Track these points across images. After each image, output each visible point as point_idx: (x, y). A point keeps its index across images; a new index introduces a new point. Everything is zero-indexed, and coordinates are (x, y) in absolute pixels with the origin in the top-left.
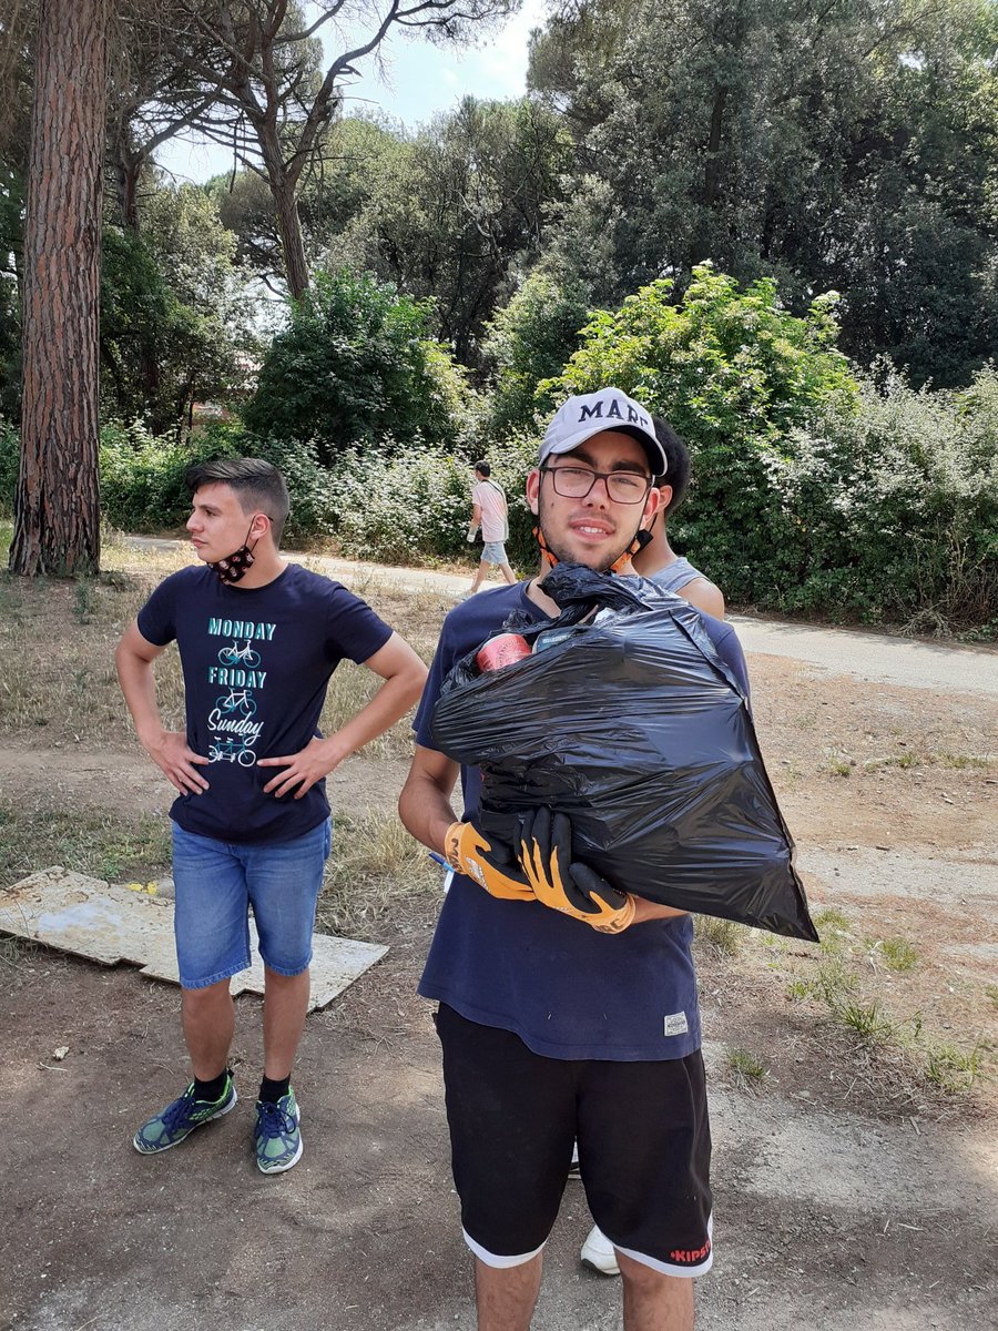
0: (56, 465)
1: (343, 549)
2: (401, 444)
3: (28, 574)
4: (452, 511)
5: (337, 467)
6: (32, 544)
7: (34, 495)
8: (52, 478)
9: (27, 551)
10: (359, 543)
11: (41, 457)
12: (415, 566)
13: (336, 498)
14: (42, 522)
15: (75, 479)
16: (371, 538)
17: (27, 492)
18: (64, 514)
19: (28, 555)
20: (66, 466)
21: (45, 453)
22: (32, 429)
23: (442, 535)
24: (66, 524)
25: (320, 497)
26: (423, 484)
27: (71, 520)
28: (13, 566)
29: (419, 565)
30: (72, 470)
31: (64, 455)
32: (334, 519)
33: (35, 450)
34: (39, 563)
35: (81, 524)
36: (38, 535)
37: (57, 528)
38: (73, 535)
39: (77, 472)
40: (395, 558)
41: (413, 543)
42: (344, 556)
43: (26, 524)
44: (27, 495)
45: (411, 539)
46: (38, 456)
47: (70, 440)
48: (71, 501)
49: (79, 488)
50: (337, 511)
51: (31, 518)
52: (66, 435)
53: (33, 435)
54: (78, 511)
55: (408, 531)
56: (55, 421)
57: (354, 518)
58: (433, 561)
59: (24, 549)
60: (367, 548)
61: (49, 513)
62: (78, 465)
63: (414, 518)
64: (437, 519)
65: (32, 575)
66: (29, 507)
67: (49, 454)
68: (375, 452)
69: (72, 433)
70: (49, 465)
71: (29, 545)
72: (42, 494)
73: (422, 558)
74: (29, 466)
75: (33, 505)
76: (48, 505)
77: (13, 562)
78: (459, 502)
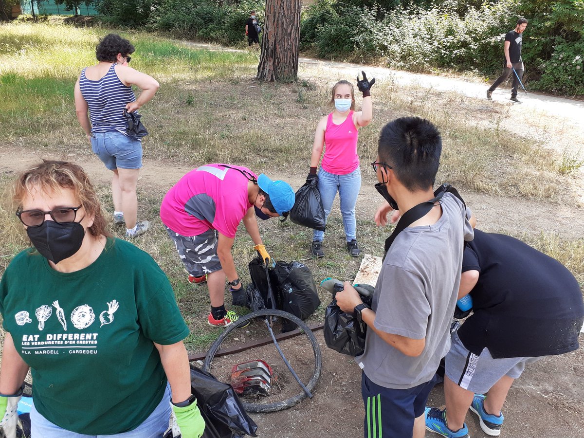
0: (282, 26)
1: (388, 64)
2: (419, 8)
3: (267, 81)
4: (448, 44)
5: (385, 20)
6: (269, 65)
7: (271, 41)
8: (281, 32)
9: (267, 69)
10: (397, 61)
11: (276, 22)
12: (427, 73)
13: (385, 37)
14: (275, 55)
15: (291, 33)
16: (404, 58)
17: (267, 39)
18: (285, 51)
19: (267, 71)
20: (287, 26)
21: (278, 20)
22: (272, 7)
23: (442, 57)
24: (285, 56)
25: (377, 37)
26: (431, 30)
27: (287, 54)
28: (260, 76)
29: (429, 73)
30: (290, 28)
31: (286, 21)
32: (385, 48)
33: (273, 18)
34: (272, 76)
35: (291, 56)
36: (272, 61)
37: (281, 58)
38: (288, 62)
39: (291, 30)
40: (416, 69)
41: (427, 61)
42: (389, 67)
43: (267, 55)
44: (268, 41)
45: (426, 60)
46: (274, 21)
47: (289, 13)
48: (288, 44)
49: (292, 37)
50: (386, 44)
51: (269, 52)
52: (288, 11)
53: (272, 11)
54: (291, 49)
55: (425, 55)
56: (283, 3)
57: (395, 47)
58: (437, 71)
59: (266, 68)
60: (402, 63)
61: (278, 50)
62: (292, 26)
63: (427, 48)
64: (440, 48)
65: (269, 81)
66: (268, 47)
67: (280, 21)
68: (405, 12)
69: (291, 9)
70: (280, 26)
71: (268, 66)
72: (275, 41)
73: (431, 69)
74: (269, 26)
75: (270, 46)
76: (278, 47)
77: (260, 74)
78: (453, 40)
